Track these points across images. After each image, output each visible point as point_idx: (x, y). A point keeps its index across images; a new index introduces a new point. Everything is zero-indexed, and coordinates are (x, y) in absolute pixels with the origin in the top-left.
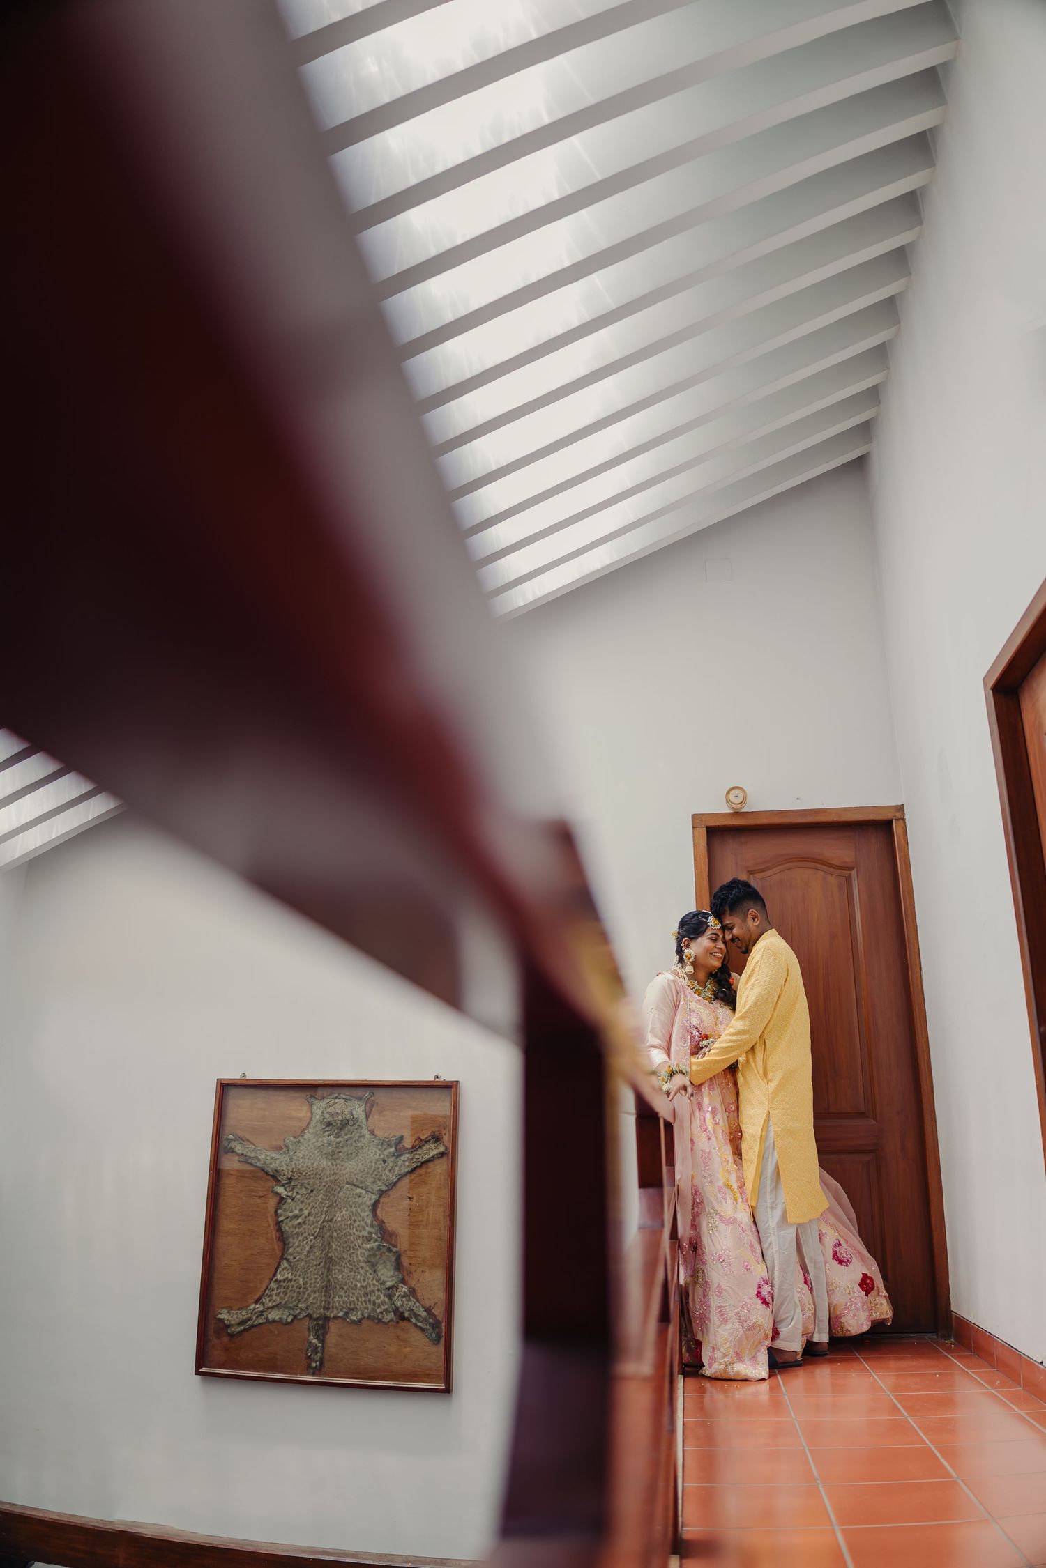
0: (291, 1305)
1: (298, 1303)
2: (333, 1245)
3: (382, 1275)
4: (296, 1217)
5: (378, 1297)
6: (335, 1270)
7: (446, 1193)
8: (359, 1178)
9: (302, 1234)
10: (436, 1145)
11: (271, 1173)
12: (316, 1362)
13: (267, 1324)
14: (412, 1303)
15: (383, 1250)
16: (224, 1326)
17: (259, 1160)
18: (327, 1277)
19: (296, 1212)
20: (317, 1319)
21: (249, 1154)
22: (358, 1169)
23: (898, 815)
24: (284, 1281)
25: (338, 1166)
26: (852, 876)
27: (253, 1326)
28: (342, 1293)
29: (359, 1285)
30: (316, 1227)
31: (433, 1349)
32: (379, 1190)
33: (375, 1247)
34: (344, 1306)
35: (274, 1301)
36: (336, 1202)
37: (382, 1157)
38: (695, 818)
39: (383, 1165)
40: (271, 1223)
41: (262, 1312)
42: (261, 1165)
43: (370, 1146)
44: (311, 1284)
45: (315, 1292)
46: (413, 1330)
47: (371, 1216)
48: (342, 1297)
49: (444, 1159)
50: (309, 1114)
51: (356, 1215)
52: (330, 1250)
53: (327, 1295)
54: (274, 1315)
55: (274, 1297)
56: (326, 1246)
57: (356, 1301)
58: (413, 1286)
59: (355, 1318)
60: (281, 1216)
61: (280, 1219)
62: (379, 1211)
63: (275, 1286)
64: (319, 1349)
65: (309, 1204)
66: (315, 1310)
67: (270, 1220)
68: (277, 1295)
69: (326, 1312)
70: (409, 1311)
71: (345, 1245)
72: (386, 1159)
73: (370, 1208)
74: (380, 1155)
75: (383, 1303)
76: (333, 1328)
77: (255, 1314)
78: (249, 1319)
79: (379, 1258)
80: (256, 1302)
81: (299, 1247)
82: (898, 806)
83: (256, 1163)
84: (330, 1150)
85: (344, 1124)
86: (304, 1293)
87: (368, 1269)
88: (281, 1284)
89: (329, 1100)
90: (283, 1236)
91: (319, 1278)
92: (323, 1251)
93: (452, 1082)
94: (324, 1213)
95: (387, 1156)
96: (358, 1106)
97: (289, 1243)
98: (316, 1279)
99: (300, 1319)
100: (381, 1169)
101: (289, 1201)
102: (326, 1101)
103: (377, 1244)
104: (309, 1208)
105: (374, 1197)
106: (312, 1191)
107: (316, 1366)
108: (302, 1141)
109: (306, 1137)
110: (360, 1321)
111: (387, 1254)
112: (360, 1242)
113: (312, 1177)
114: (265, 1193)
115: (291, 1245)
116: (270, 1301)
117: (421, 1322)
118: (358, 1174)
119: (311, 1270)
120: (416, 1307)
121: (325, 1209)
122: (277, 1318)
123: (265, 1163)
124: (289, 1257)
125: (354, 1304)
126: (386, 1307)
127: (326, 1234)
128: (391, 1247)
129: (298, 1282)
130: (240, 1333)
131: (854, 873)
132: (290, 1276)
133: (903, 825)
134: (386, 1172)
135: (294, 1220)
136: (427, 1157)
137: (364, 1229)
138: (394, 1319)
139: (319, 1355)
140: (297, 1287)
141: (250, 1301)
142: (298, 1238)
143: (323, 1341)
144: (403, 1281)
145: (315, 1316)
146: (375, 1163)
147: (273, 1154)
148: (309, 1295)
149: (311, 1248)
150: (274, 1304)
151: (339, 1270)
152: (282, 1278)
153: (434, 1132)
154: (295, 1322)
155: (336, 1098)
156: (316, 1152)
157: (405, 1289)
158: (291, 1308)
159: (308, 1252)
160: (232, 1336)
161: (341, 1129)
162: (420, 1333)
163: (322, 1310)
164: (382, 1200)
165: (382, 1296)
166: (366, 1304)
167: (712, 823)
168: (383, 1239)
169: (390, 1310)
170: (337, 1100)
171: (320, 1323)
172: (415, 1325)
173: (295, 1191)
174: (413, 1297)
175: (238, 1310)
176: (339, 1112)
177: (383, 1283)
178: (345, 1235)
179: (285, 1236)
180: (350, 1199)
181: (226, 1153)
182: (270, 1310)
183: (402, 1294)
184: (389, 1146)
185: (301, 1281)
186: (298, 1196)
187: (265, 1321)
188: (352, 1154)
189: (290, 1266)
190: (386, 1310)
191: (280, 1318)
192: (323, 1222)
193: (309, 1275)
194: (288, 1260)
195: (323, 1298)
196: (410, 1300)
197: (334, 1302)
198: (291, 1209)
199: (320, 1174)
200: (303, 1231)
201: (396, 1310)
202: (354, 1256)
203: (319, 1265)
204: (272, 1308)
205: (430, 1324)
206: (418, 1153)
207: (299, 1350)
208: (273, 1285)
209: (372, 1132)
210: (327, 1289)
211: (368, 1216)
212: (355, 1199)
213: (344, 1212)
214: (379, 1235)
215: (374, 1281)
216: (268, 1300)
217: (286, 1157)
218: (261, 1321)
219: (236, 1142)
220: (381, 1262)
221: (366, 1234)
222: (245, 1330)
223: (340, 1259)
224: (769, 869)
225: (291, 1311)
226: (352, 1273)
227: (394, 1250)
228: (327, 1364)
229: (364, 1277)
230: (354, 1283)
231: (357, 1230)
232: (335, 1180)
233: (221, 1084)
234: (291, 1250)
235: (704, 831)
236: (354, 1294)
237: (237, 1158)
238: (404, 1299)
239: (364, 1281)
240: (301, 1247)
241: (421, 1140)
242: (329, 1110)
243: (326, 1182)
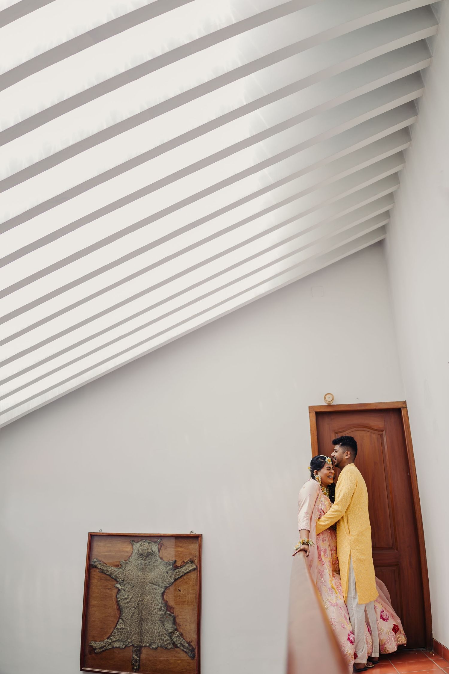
0: (124, 640)
1: (127, 639)
2: (144, 612)
3: (167, 627)
4: (126, 599)
5: (165, 637)
6: (144, 624)
7: (196, 588)
8: (155, 581)
9: (129, 607)
10: (191, 565)
11: (114, 578)
12: (136, 667)
13: (113, 649)
14: (181, 640)
15: (167, 615)
16: (93, 649)
17: (108, 571)
18: (141, 627)
19: (126, 596)
20: (137, 647)
21: (104, 568)
22: (155, 576)
23: (404, 406)
24: (121, 629)
25: (146, 575)
26: (383, 434)
27: (106, 649)
28: (148, 635)
29: (156, 631)
30: (135, 604)
31: (192, 661)
32: (165, 586)
33: (163, 614)
34: (149, 641)
35: (116, 638)
36: (145, 592)
37: (166, 570)
38: (311, 408)
39: (167, 574)
40: (114, 601)
41: (110, 643)
42: (109, 574)
43: (160, 565)
44: (133, 630)
45: (135, 634)
46: (182, 652)
47: (161, 599)
48: (148, 637)
49: (196, 571)
50: (132, 550)
51: (154, 598)
52: (142, 615)
53: (141, 636)
54: (116, 645)
55: (116, 636)
56: (140, 613)
57: (155, 639)
58: (181, 632)
59: (154, 647)
60: (119, 598)
61: (119, 600)
62: (165, 596)
63: (117, 631)
64: (138, 661)
65: (132, 593)
66: (135, 642)
67: (114, 600)
68: (118, 635)
69: (140, 643)
70: (180, 644)
71: (149, 612)
72: (168, 571)
73: (161, 595)
74: (165, 570)
75: (167, 640)
76: (144, 651)
77: (107, 644)
78: (105, 646)
79: (166, 619)
80: (108, 638)
81: (127, 613)
82: (403, 401)
83: (107, 573)
84: (142, 566)
85: (148, 555)
86: (130, 635)
87: (160, 624)
88: (119, 630)
89: (141, 543)
90: (120, 607)
91: (137, 628)
92: (139, 615)
93: (199, 535)
94: (139, 597)
95: (169, 570)
96: (154, 546)
97: (123, 611)
98: (136, 628)
99: (128, 647)
100: (166, 576)
101: (123, 591)
102: (140, 543)
103: (164, 612)
104: (132, 595)
105: (163, 590)
106: (133, 586)
107: (136, 668)
108: (128, 562)
109: (130, 560)
110: (157, 648)
111: (169, 617)
112: (156, 611)
113: (133, 580)
114: (111, 587)
115: (124, 612)
116: (114, 638)
117: (186, 649)
118: (155, 578)
119: (133, 624)
120: (183, 642)
121: (139, 595)
122: (118, 646)
123: (111, 573)
124: (123, 618)
125: (154, 640)
126: (169, 642)
127: (140, 607)
128: (171, 613)
129: (127, 630)
130: (101, 652)
131: (384, 432)
132: (123, 627)
133: (406, 410)
134: (168, 577)
135: (125, 600)
136: (187, 570)
137: (158, 605)
138: (173, 647)
139: (137, 663)
140: (127, 632)
141: (105, 638)
142: (127, 609)
143: (139, 657)
144: (176, 630)
145: (135, 645)
146: (163, 573)
147: (115, 569)
148: (133, 636)
149: (133, 613)
150: (116, 639)
151: (146, 624)
152: (120, 628)
153: (190, 559)
154: (126, 648)
155: (144, 542)
156: (135, 568)
157: (178, 633)
158: (124, 642)
159: (132, 615)
160: (97, 653)
161: (147, 557)
162: (185, 654)
163: (139, 643)
164: (166, 591)
165: (167, 637)
166: (159, 640)
167: (318, 410)
168: (167, 610)
169: (171, 643)
170: (145, 543)
171: (138, 648)
172: (183, 650)
173: (125, 586)
174: (182, 637)
175: (99, 642)
176: (146, 549)
177: (167, 631)
178: (149, 608)
179: (121, 608)
180: (151, 591)
181: (93, 568)
182: (114, 642)
183: (176, 636)
184: (170, 565)
185: (129, 629)
186: (127, 589)
187: (112, 647)
188: (152, 569)
189: (123, 622)
190: (169, 643)
191: (119, 646)
192: (138, 601)
193: (132, 626)
194: (122, 619)
195: (139, 637)
196: (180, 639)
197: (144, 639)
198: (124, 595)
199: (137, 579)
200: (129, 606)
201: (174, 644)
202: (154, 617)
203: (137, 621)
204: (115, 641)
205: (190, 650)
206: (183, 568)
207: (128, 661)
208: (115, 631)
209: (161, 558)
210: (141, 633)
211: (160, 599)
212: (154, 590)
213: (149, 597)
214: (165, 608)
215: (163, 630)
216: (113, 637)
217: (121, 570)
218: (110, 647)
219: (98, 563)
220: (166, 620)
221: (159, 607)
222: (103, 651)
223: (147, 619)
224: (345, 431)
225: (124, 643)
226: (153, 626)
227: (173, 615)
228: (141, 667)
229: (158, 628)
230: (154, 630)
231: (155, 605)
232: (145, 581)
233: (90, 535)
234: (124, 614)
235: (314, 414)
236: (154, 635)
237: (98, 570)
238: (177, 638)
239: (158, 629)
240: (128, 613)
241: (185, 562)
242: (141, 548)
243: (140, 582)
